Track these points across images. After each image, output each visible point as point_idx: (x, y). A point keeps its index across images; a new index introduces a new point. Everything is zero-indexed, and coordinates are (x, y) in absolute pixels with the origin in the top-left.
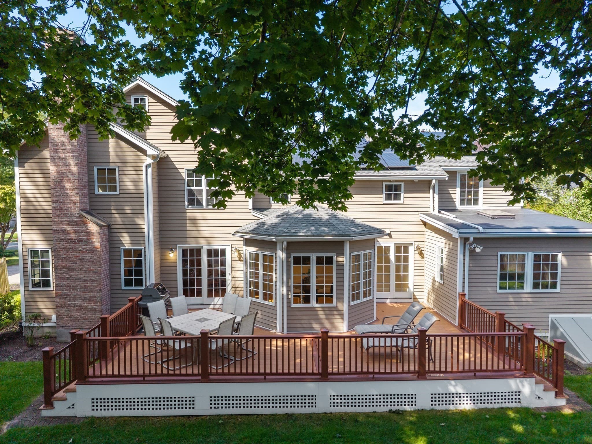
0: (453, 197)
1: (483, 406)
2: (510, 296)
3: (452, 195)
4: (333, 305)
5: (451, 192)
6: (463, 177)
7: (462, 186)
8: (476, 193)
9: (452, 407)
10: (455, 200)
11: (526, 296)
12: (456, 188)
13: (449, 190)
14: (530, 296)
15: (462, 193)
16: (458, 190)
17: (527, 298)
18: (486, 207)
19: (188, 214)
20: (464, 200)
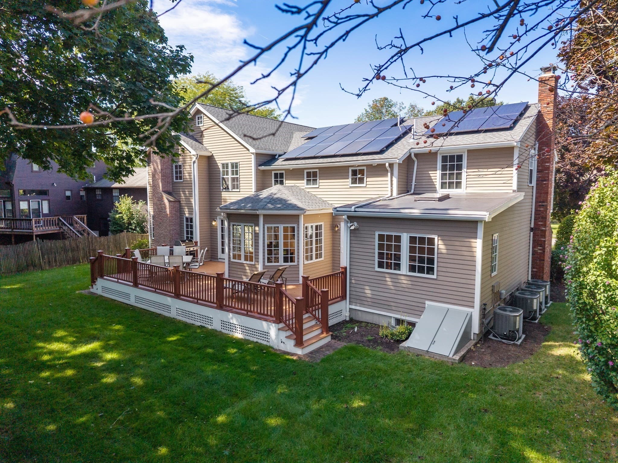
0: (434, 181)
1: (247, 338)
2: (387, 275)
3: (433, 178)
4: (253, 263)
5: (431, 175)
6: (444, 159)
7: (444, 168)
8: (459, 175)
9: (231, 333)
10: (435, 183)
11: (402, 278)
12: (436, 171)
13: (430, 172)
14: (408, 278)
15: (443, 176)
16: (439, 173)
17: (404, 281)
18: (470, 190)
19: (223, 195)
20: (446, 183)
